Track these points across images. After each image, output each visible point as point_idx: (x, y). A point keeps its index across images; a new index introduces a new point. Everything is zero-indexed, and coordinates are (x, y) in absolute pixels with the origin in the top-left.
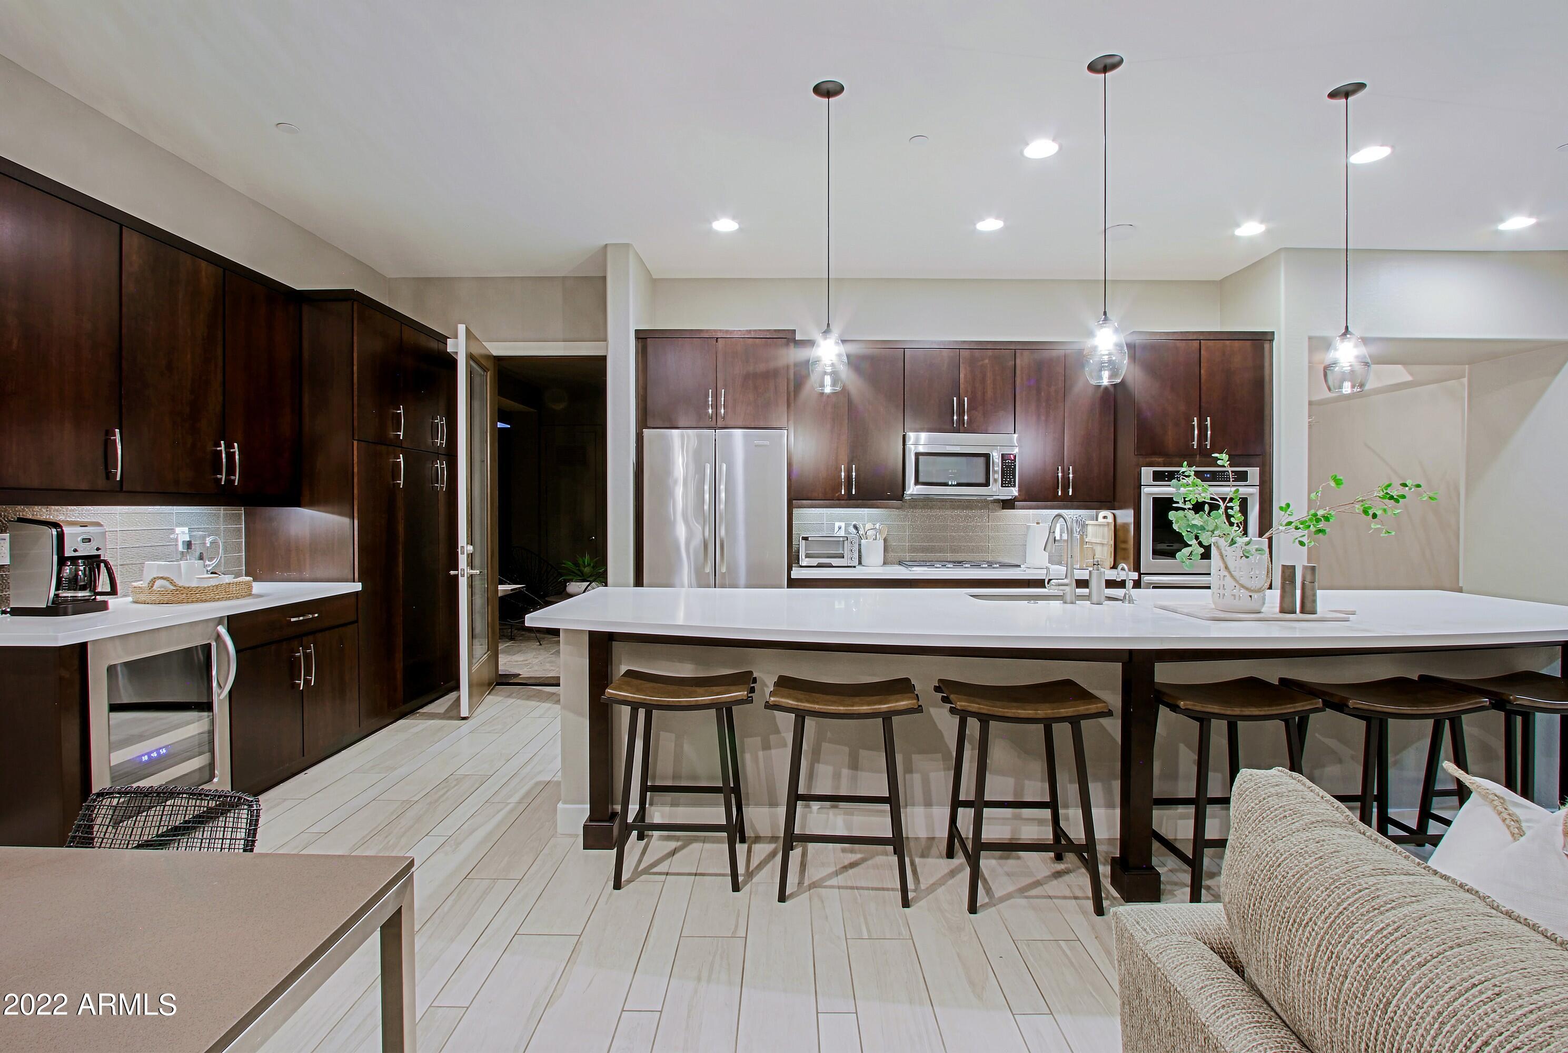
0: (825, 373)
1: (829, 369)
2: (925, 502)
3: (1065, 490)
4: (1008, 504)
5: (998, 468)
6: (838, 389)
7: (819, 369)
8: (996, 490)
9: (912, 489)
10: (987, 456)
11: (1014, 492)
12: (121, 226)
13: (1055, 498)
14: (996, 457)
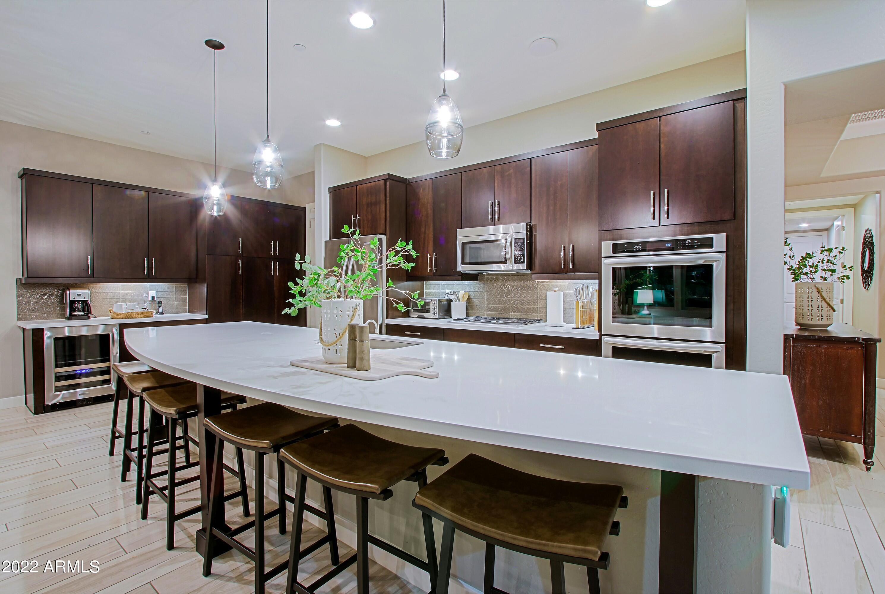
0: (214, 204)
1: (215, 202)
3: (567, 264)
6: (222, 214)
7: (210, 202)
8: (511, 266)
9: (460, 267)
12: (92, 184)
13: (560, 271)
14: (509, 241)
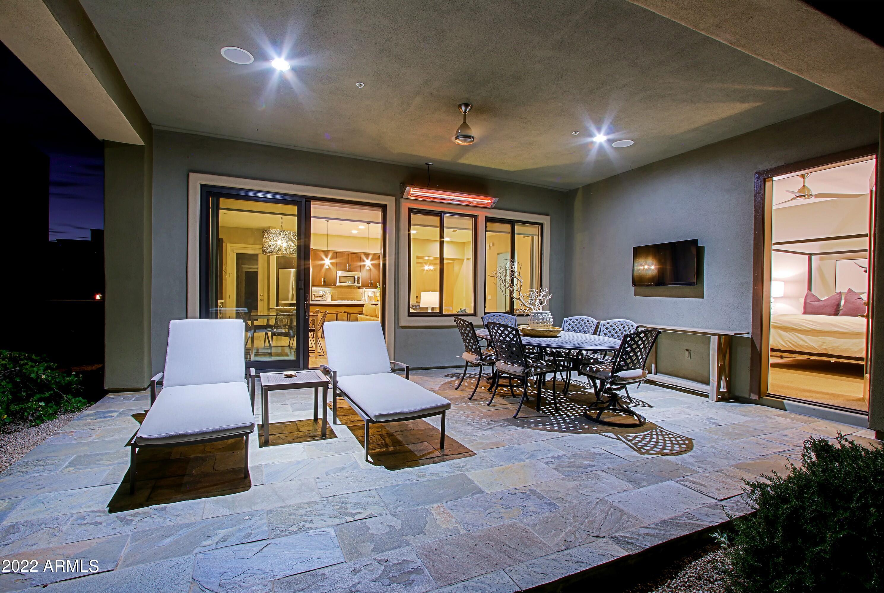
2: (340, 287)
3: (371, 285)
4: (359, 288)
5: (357, 280)
8: (356, 284)
9: (338, 284)
10: (354, 277)
11: (360, 285)
13: (369, 287)
14: (356, 277)
